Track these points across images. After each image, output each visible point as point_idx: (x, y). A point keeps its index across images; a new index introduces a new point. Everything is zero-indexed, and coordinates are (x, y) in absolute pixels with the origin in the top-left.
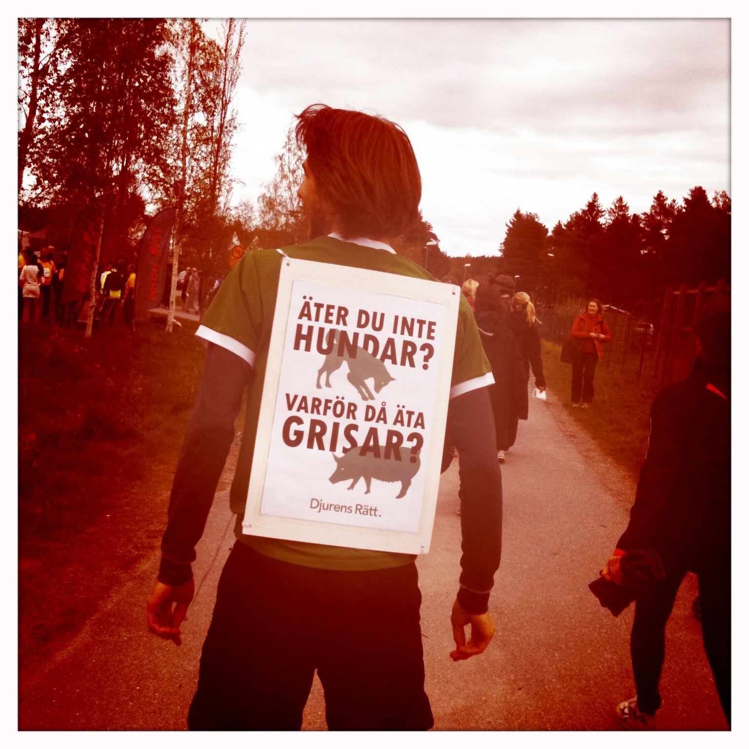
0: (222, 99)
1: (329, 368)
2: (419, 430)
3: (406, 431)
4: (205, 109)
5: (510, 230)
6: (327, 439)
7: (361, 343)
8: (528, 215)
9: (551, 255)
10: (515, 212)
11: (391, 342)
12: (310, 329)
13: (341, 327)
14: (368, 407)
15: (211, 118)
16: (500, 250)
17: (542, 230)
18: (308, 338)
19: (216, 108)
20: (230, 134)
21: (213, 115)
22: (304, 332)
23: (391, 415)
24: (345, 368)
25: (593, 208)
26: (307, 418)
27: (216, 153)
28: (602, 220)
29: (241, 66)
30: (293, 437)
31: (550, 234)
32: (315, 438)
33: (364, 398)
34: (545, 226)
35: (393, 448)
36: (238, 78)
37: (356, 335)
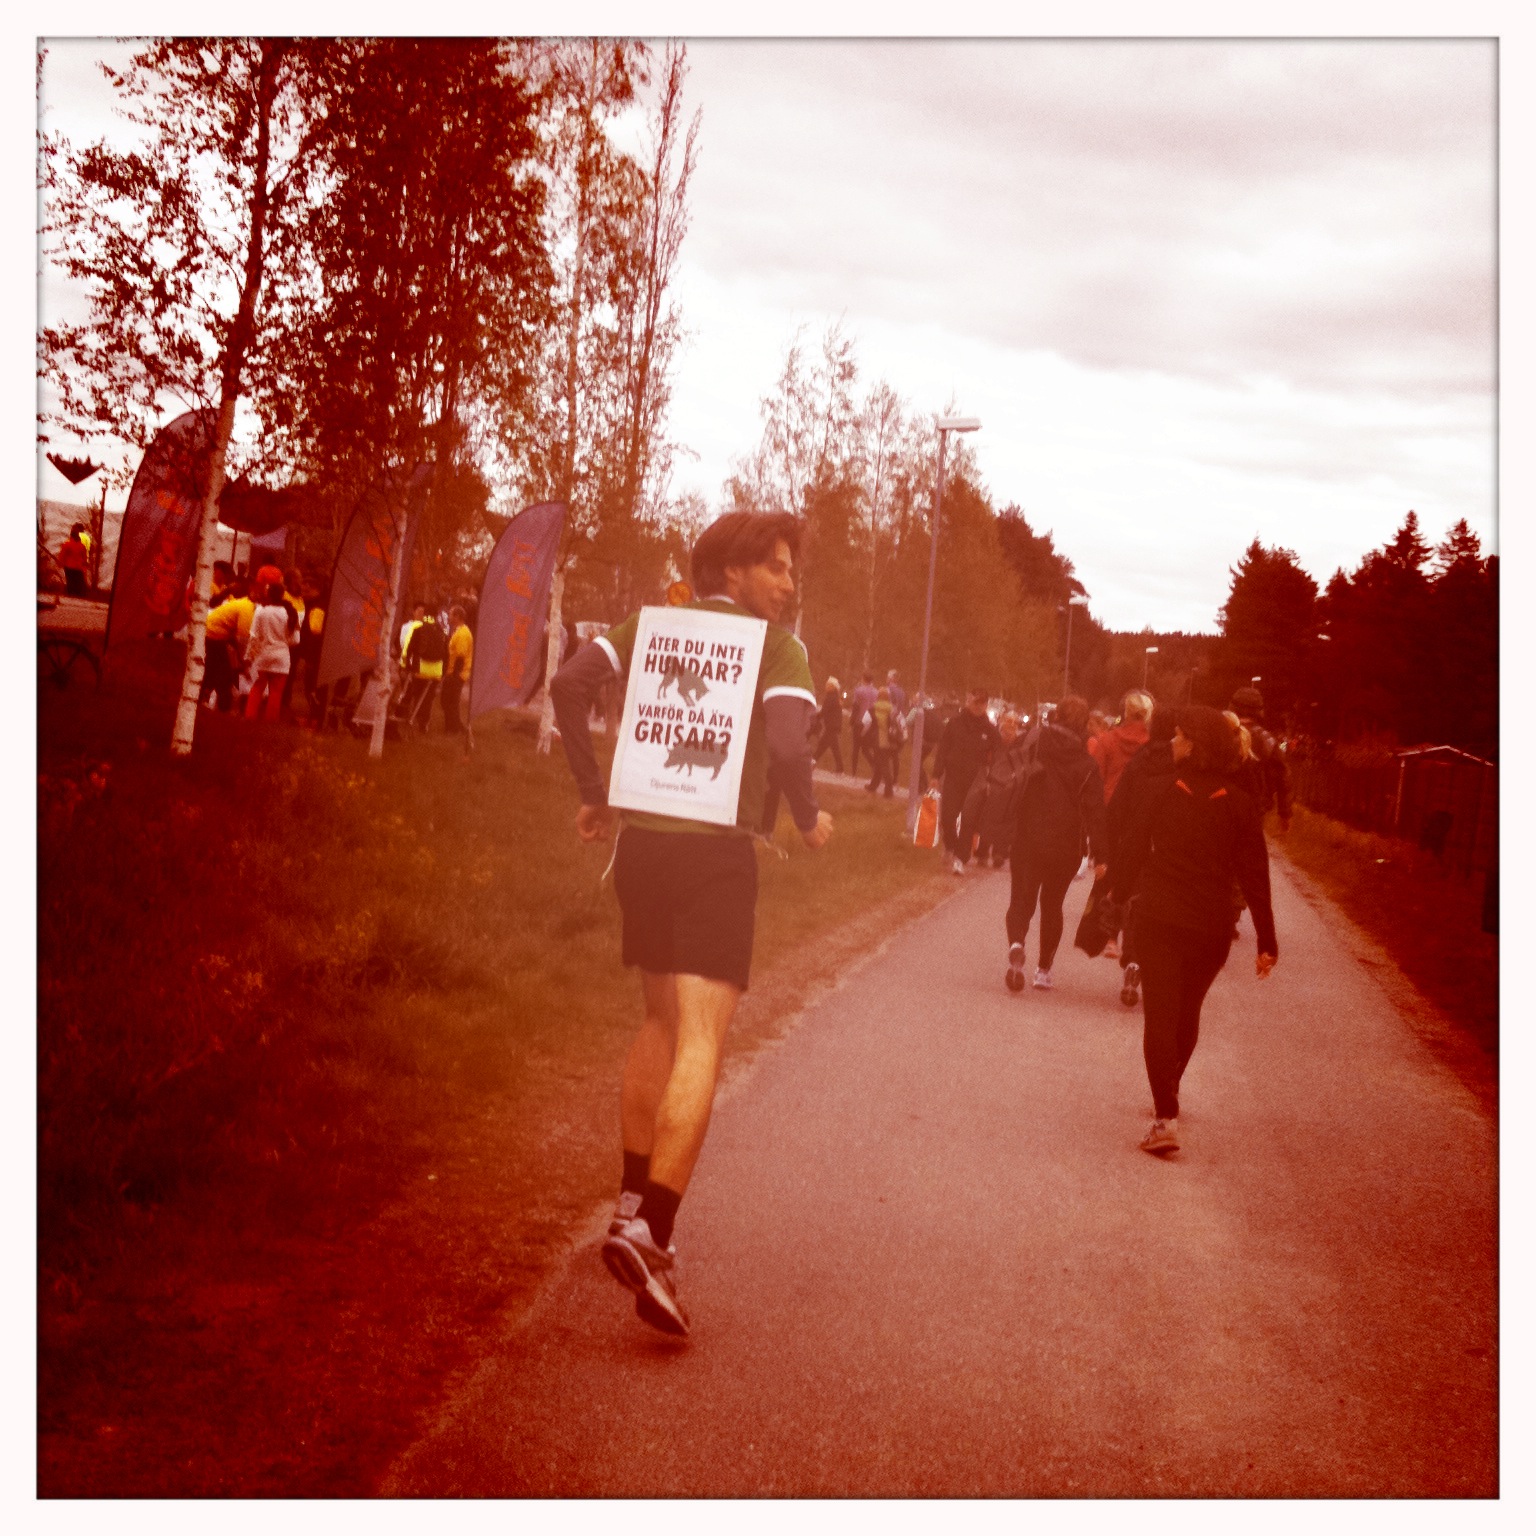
0: (650, 278)
1: (666, 684)
2: (728, 729)
3: (718, 730)
4: (616, 297)
5: (1238, 580)
6: (663, 736)
7: (687, 664)
8: (1276, 554)
9: (1325, 637)
10: (1250, 544)
11: (708, 664)
12: (655, 657)
13: (674, 654)
14: (691, 712)
15: (625, 316)
16: (1219, 623)
17: (1305, 584)
18: (654, 663)
19: (636, 295)
20: (666, 350)
21: (631, 310)
22: (652, 658)
23: (707, 717)
24: (676, 683)
25: (1407, 543)
26: (651, 721)
27: (637, 389)
28: (1425, 568)
29: (689, 215)
30: (641, 735)
31: (1322, 593)
32: (656, 735)
33: (688, 705)
34: (1310, 577)
35: (708, 743)
36: (681, 237)
37: (684, 660)
